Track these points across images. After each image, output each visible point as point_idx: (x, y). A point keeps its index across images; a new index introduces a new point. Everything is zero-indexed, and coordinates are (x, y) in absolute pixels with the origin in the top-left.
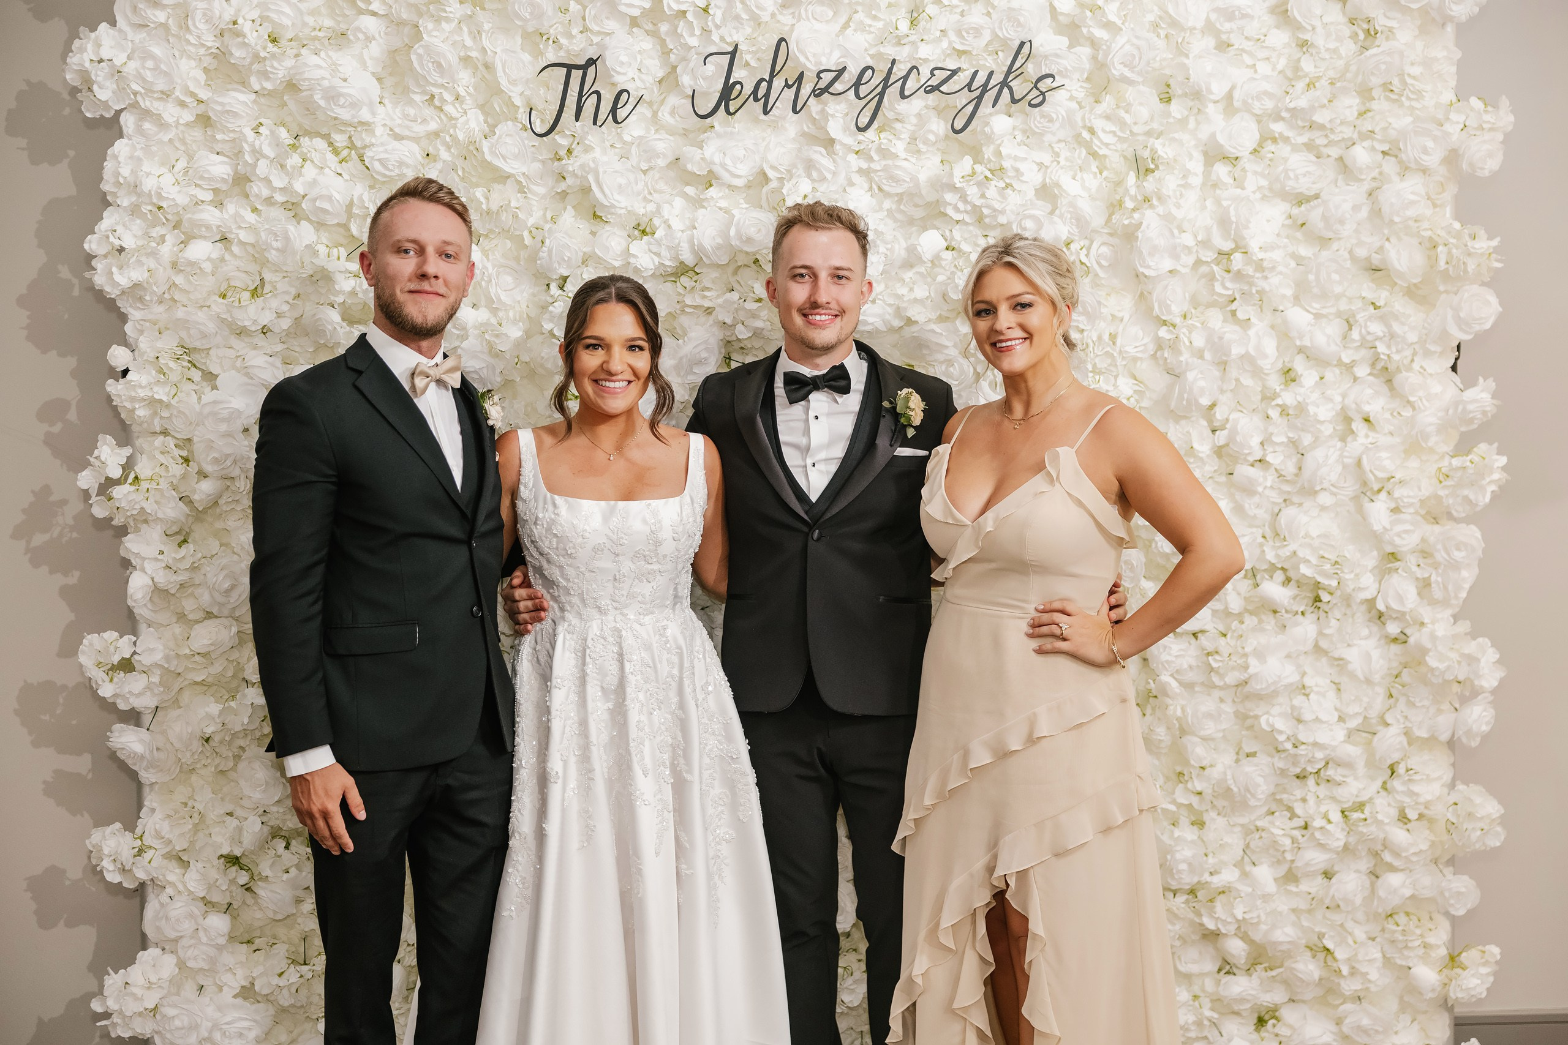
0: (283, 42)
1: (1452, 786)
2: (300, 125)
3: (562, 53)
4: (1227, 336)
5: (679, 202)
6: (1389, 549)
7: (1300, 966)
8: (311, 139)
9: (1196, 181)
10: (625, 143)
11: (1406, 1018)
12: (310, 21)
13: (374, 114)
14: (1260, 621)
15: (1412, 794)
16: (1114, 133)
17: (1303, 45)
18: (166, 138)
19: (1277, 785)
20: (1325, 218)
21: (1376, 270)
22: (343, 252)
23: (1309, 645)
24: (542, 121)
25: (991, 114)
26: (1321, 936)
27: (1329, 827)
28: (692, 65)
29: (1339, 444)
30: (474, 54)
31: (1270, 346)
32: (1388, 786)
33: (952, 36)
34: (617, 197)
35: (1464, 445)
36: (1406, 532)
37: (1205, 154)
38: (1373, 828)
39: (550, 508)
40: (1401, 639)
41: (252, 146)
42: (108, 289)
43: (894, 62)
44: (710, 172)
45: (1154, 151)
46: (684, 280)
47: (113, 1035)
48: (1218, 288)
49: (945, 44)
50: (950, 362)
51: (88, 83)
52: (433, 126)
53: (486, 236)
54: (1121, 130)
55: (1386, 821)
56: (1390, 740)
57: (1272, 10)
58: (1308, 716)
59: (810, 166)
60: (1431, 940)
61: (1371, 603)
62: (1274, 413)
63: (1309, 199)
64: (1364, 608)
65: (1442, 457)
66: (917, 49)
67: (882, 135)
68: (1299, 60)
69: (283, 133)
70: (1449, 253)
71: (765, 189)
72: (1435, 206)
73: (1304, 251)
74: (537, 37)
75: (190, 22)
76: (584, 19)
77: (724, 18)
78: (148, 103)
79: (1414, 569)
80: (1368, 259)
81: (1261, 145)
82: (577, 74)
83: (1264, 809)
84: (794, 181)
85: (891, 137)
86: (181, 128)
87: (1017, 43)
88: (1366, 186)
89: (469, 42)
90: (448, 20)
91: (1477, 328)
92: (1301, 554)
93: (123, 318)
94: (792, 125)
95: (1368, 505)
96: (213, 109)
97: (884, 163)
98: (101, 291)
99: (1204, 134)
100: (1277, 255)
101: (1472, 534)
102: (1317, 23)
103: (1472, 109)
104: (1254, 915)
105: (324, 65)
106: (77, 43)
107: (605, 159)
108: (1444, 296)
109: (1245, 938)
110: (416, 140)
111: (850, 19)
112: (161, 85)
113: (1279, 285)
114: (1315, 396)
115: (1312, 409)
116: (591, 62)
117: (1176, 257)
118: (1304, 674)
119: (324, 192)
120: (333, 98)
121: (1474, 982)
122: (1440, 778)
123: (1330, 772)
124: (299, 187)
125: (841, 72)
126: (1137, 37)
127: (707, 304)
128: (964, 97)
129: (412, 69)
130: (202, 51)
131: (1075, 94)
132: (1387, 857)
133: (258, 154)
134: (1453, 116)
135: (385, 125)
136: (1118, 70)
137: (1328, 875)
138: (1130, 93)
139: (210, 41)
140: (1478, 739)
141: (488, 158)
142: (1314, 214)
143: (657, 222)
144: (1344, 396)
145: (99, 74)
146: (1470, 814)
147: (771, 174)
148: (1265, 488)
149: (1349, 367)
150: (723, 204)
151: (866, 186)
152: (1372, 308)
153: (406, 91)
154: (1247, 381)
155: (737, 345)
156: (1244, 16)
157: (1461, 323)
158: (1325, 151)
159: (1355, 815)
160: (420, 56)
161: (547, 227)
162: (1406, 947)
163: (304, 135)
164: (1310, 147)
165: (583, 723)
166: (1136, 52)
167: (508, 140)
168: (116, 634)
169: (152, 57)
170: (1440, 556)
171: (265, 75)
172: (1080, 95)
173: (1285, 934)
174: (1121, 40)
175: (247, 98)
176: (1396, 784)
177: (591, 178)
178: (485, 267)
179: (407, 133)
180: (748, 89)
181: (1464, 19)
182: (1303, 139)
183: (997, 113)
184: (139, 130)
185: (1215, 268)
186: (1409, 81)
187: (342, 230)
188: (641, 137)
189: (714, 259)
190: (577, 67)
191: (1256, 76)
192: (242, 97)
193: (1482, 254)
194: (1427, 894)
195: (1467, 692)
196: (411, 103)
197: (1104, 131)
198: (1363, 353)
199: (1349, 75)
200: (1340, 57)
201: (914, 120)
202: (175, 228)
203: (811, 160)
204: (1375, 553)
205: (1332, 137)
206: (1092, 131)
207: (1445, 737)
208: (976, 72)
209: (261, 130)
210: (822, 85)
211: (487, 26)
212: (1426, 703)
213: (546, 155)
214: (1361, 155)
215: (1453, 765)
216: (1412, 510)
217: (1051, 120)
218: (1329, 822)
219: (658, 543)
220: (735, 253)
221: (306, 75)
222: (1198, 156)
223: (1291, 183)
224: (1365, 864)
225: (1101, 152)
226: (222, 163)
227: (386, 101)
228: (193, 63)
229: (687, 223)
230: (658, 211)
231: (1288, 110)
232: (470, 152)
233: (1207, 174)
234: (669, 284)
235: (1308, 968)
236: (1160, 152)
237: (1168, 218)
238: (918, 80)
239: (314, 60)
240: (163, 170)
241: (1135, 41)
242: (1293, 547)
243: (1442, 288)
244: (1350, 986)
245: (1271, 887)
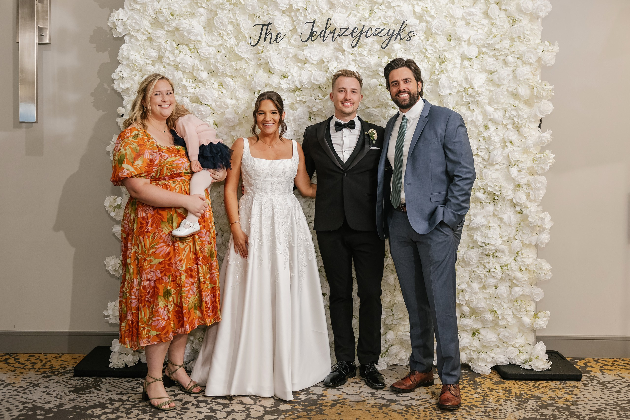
0: (175, 16)
1: (536, 260)
2: (179, 41)
3: (261, 21)
4: (466, 114)
5: (296, 68)
6: (517, 183)
7: (486, 316)
8: (182, 46)
9: (458, 66)
10: (280, 49)
11: (520, 334)
12: (184, 9)
13: (202, 38)
14: (476, 205)
15: (523, 262)
16: (432, 50)
17: (493, 24)
18: (138, 44)
19: (480, 258)
20: (498, 78)
21: (515, 95)
22: (191, 81)
23: (492, 214)
24: (254, 42)
25: (394, 43)
26: (493, 306)
27: (496, 271)
28: (301, 26)
29: (501, 149)
30: (233, 21)
31: (480, 118)
32: (516, 259)
33: (382, 19)
34: (276, 66)
35: (542, 152)
36: (522, 178)
37: (461, 57)
38: (510, 272)
39: (253, 161)
40: (521, 212)
41: (164, 47)
42: (118, 89)
43: (364, 26)
44: (306, 59)
45: (445, 56)
46: (297, 92)
47: (110, 322)
48: (464, 99)
49: (380, 21)
50: (379, 121)
51: (115, 26)
52: (220, 42)
53: (235, 77)
54: (435, 49)
55: (515, 270)
56: (517, 244)
57: (483, 13)
58: (490, 236)
59: (337, 58)
60: (529, 309)
61: (511, 200)
62: (481, 139)
63: (494, 72)
64: (509, 202)
65: (535, 155)
66: (371, 23)
67: (360, 49)
68: (491, 29)
69: (174, 44)
70: (538, 90)
71: (323, 65)
72: (534, 75)
73: (492, 89)
74: (253, 16)
75: (147, 9)
76: (268, 10)
77: (311, 11)
78: (133, 33)
79: (526, 190)
80: (512, 91)
81: (479, 55)
82: (265, 28)
83: (476, 265)
84: (332, 62)
85: (363, 50)
86: (143, 41)
87: (403, 21)
88: (512, 69)
89: (232, 17)
90: (225, 10)
91: (546, 114)
92: (489, 184)
93: (123, 99)
94: (332, 45)
95: (510, 169)
96: (153, 36)
97: (360, 58)
98: (116, 90)
99: (461, 51)
100: (483, 89)
101: (543, 179)
102: (497, 17)
103: (546, 45)
104: (472, 298)
105: (187, 23)
106: (112, 14)
107: (273, 54)
108: (536, 104)
109: (469, 306)
110: (215, 47)
111: (351, 13)
112: (137, 28)
113: (484, 99)
114: (494, 134)
115: (493, 138)
116: (270, 24)
117: (451, 89)
118: (489, 222)
119: (186, 62)
120: (189, 33)
121: (541, 322)
122: (532, 257)
123: (497, 254)
124: (178, 60)
125: (347, 29)
126: (440, 20)
127: (304, 100)
128: (386, 37)
129: (214, 25)
130: (150, 18)
131: (421, 38)
132: (515, 282)
133: (166, 49)
134: (539, 47)
135: (205, 42)
136: (434, 30)
137: (496, 287)
138: (438, 38)
139: (153, 14)
140: (545, 245)
141: (237, 52)
142: (495, 77)
143: (289, 74)
144: (504, 135)
145: (118, 24)
146: (541, 268)
147: (325, 60)
148: (478, 163)
149: (505, 125)
150: (310, 69)
151: (354, 65)
152: (513, 107)
153: (212, 31)
154: (473, 129)
155: (313, 114)
156: (474, 15)
157: (541, 112)
158: (499, 57)
159: (505, 268)
160: (216, 21)
161: (254, 75)
162: (521, 311)
163: (180, 45)
164: (494, 56)
165: (261, 229)
166: (440, 25)
167: (243, 47)
168: (116, 197)
169: (135, 19)
170: (533, 186)
171: (169, 25)
172: (422, 38)
173: (482, 305)
174: (435, 21)
175: (163, 32)
176: (518, 258)
177: (269, 60)
178: (234, 87)
179: (212, 44)
180: (318, 33)
181: (543, 17)
182: (492, 53)
183: (396, 43)
184: (130, 42)
185: (463, 93)
186: (526, 36)
187: (191, 74)
188: (285, 48)
189: (307, 86)
190: (265, 25)
191: (478, 33)
192: (162, 32)
193: (548, 91)
194: (528, 294)
195: (541, 229)
196: (214, 35)
197: (429, 49)
198: (510, 121)
199: (507, 34)
200: (504, 28)
201: (370, 45)
202: (139, 72)
203: (337, 56)
204: (513, 184)
205: (501, 53)
206: (426, 49)
207: (534, 244)
208: (390, 30)
209: (167, 42)
210: (341, 33)
211: (237, 12)
212: (528, 233)
213: (255, 52)
214: (510, 59)
215: (537, 253)
216: (525, 171)
217: (413, 46)
218: (496, 270)
219: (285, 173)
220: (313, 84)
221: (182, 26)
222: (459, 58)
223: (488, 67)
224: (508, 284)
225: (428, 56)
226: (155, 52)
227: (206, 35)
228: (147, 21)
229: (298, 74)
230: (289, 71)
231: (487, 44)
232: (231, 51)
233: (462, 64)
234: (292, 94)
235: (489, 317)
236: (447, 56)
237: (449, 77)
238: (372, 32)
239: (184, 21)
240: (137, 54)
241: (440, 22)
242: (486, 182)
243: (535, 101)
244: (502, 323)
245: (477, 290)
